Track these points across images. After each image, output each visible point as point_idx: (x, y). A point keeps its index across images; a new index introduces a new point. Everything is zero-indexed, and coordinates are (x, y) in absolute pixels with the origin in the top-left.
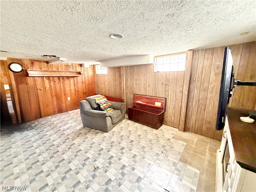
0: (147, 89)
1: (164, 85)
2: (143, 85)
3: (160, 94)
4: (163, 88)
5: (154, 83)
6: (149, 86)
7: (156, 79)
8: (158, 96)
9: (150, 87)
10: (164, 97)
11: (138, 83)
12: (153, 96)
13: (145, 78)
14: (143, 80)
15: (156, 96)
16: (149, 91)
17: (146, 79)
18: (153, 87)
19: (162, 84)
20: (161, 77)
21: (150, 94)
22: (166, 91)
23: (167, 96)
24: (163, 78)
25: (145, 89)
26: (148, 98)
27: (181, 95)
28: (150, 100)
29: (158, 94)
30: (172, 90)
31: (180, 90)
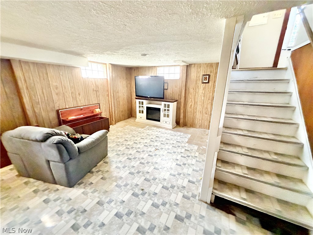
0: (77, 99)
1: (95, 92)
2: (71, 94)
3: (93, 101)
4: (94, 94)
5: (84, 90)
6: (79, 94)
7: (87, 86)
8: (91, 104)
9: (81, 96)
10: (97, 103)
11: (62, 92)
12: (87, 105)
13: (71, 85)
14: (69, 88)
15: (89, 104)
16: (80, 101)
17: (73, 86)
18: (84, 95)
19: (93, 90)
20: (91, 83)
21: (82, 103)
22: (98, 97)
23: (99, 101)
24: (93, 84)
25: (75, 99)
26: (81, 109)
27: (108, 98)
28: (85, 110)
29: (91, 101)
30: (102, 95)
31: (107, 94)
